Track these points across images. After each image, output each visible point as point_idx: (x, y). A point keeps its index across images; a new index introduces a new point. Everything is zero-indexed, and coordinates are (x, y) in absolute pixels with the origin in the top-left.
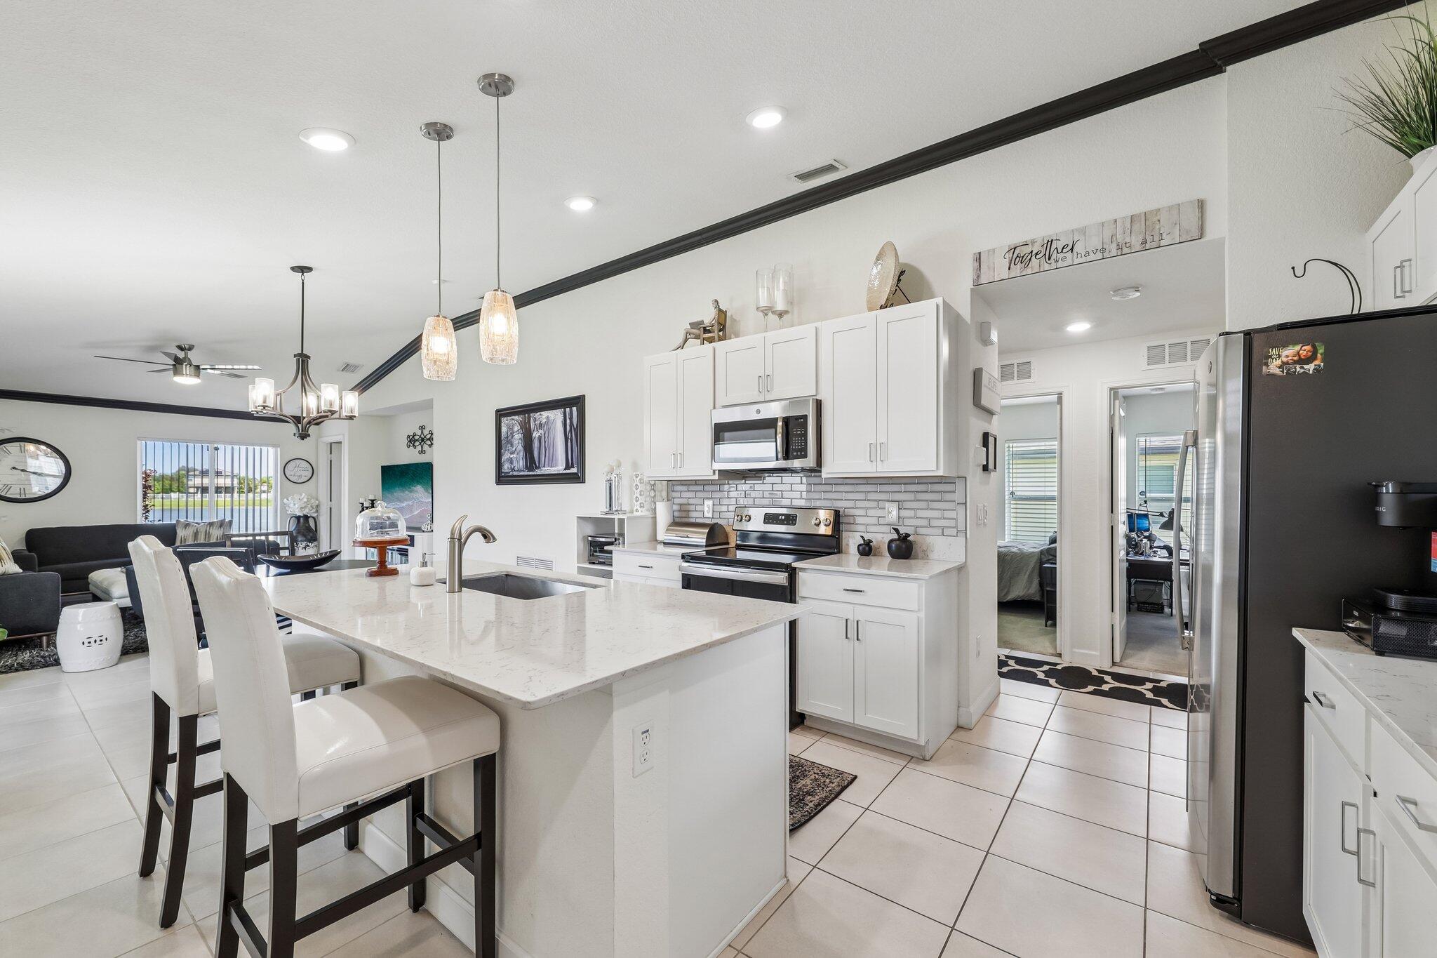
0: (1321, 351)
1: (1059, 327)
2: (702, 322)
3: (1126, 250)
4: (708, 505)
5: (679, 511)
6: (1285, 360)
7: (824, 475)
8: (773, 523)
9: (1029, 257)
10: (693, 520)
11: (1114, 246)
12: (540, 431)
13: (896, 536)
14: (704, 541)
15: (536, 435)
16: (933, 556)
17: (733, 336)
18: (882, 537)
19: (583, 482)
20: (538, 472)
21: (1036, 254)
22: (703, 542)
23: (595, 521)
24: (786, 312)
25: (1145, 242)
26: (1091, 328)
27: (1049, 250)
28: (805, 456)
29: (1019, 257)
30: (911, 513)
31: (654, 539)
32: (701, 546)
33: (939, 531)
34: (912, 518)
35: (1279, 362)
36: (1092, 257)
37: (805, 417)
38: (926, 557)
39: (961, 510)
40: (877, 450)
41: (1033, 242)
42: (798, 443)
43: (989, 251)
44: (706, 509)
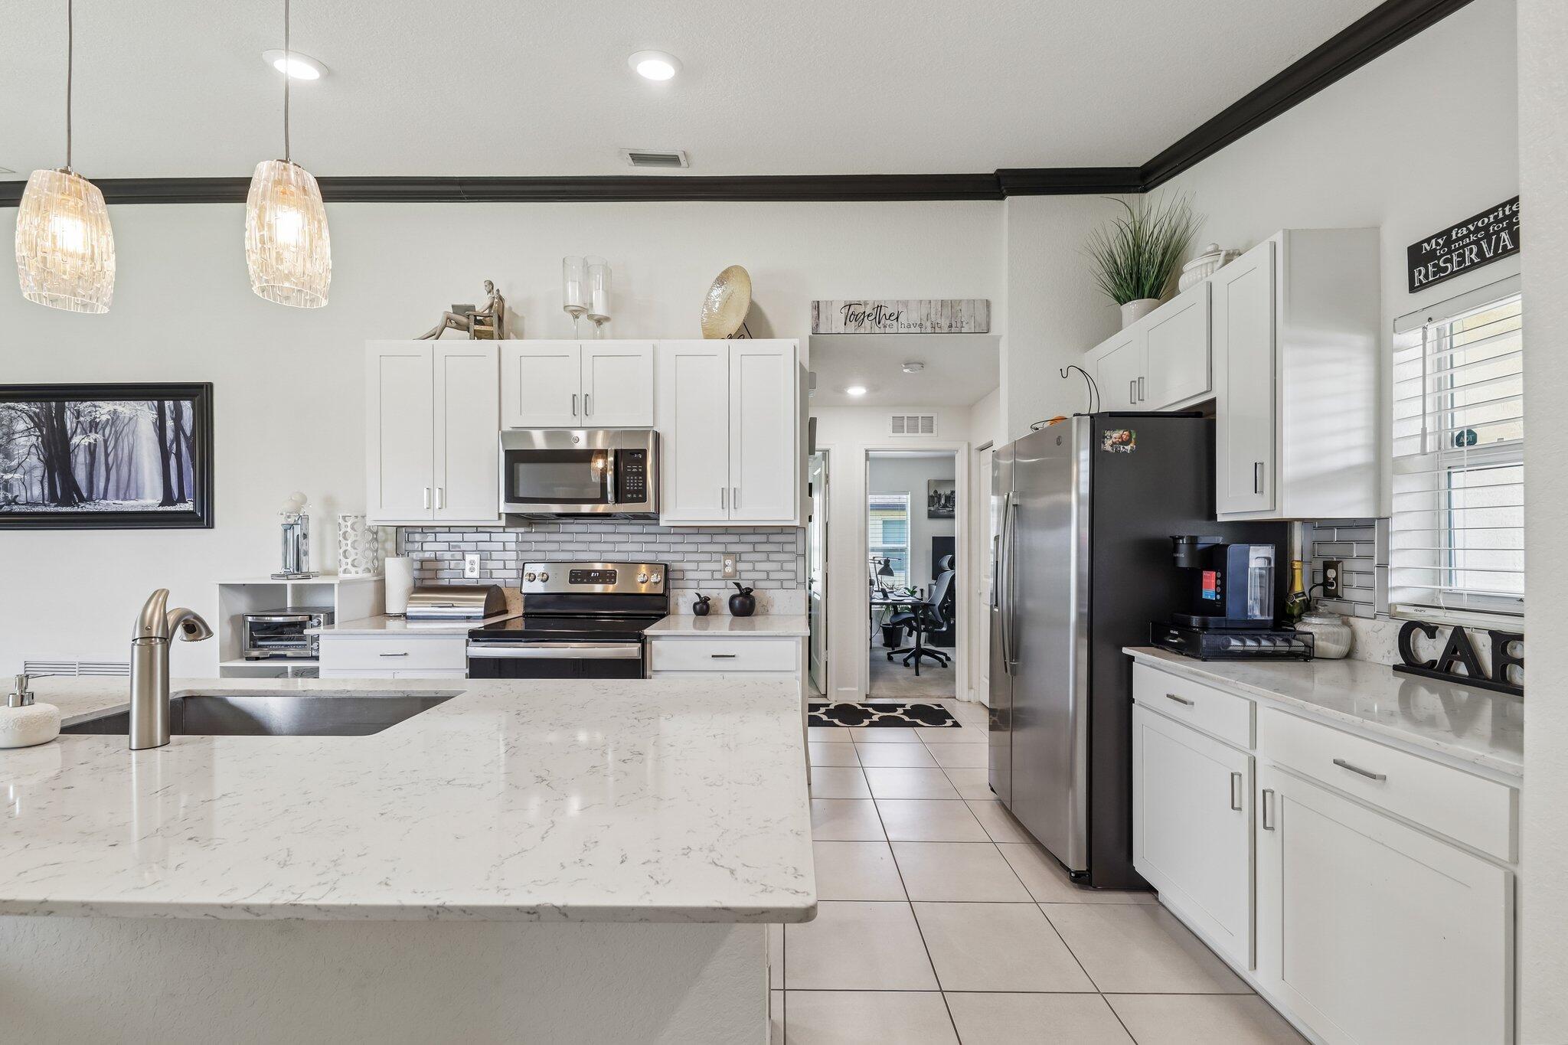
0: (1134, 437)
1: (840, 389)
2: (472, 308)
3: (937, 330)
4: (472, 563)
5: (419, 570)
6: (1114, 440)
7: (662, 523)
8: (582, 582)
9: (862, 317)
10: (445, 583)
11: (929, 324)
12: (93, 436)
13: (738, 592)
14: (483, 609)
15: (80, 441)
16: (774, 610)
17: (512, 335)
18: (722, 595)
19: (210, 525)
20: (89, 507)
21: (868, 316)
22: (480, 611)
23: (254, 590)
24: (607, 319)
25: (951, 326)
26: (866, 393)
27: (878, 314)
28: (644, 499)
29: (854, 314)
30: (749, 566)
31: (380, 611)
32: (476, 618)
33: (777, 584)
34: (749, 571)
35: (1110, 442)
36: (912, 330)
37: (644, 452)
38: (766, 612)
39: (801, 560)
40: (729, 497)
41: (866, 303)
42: (634, 483)
43: (827, 302)
44: (468, 567)
